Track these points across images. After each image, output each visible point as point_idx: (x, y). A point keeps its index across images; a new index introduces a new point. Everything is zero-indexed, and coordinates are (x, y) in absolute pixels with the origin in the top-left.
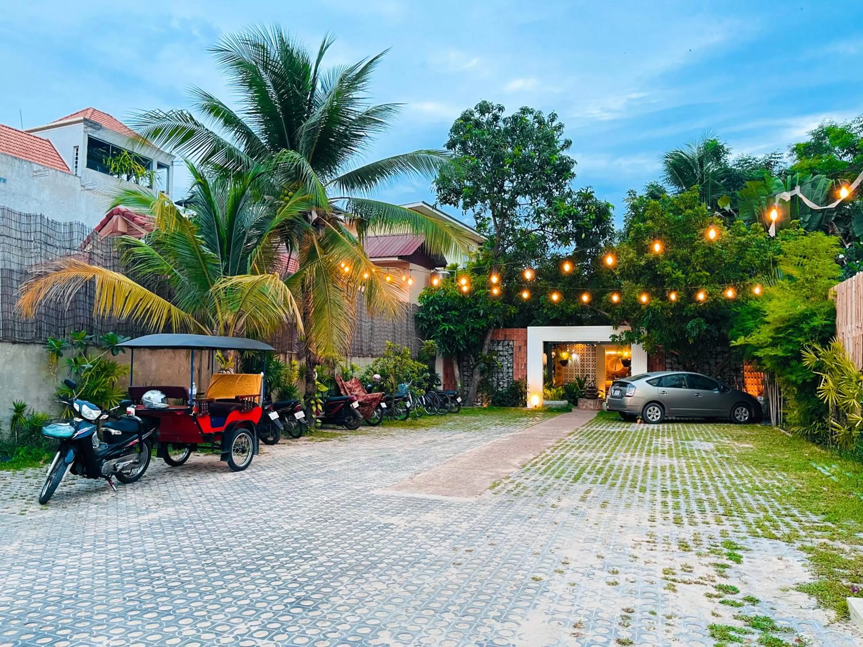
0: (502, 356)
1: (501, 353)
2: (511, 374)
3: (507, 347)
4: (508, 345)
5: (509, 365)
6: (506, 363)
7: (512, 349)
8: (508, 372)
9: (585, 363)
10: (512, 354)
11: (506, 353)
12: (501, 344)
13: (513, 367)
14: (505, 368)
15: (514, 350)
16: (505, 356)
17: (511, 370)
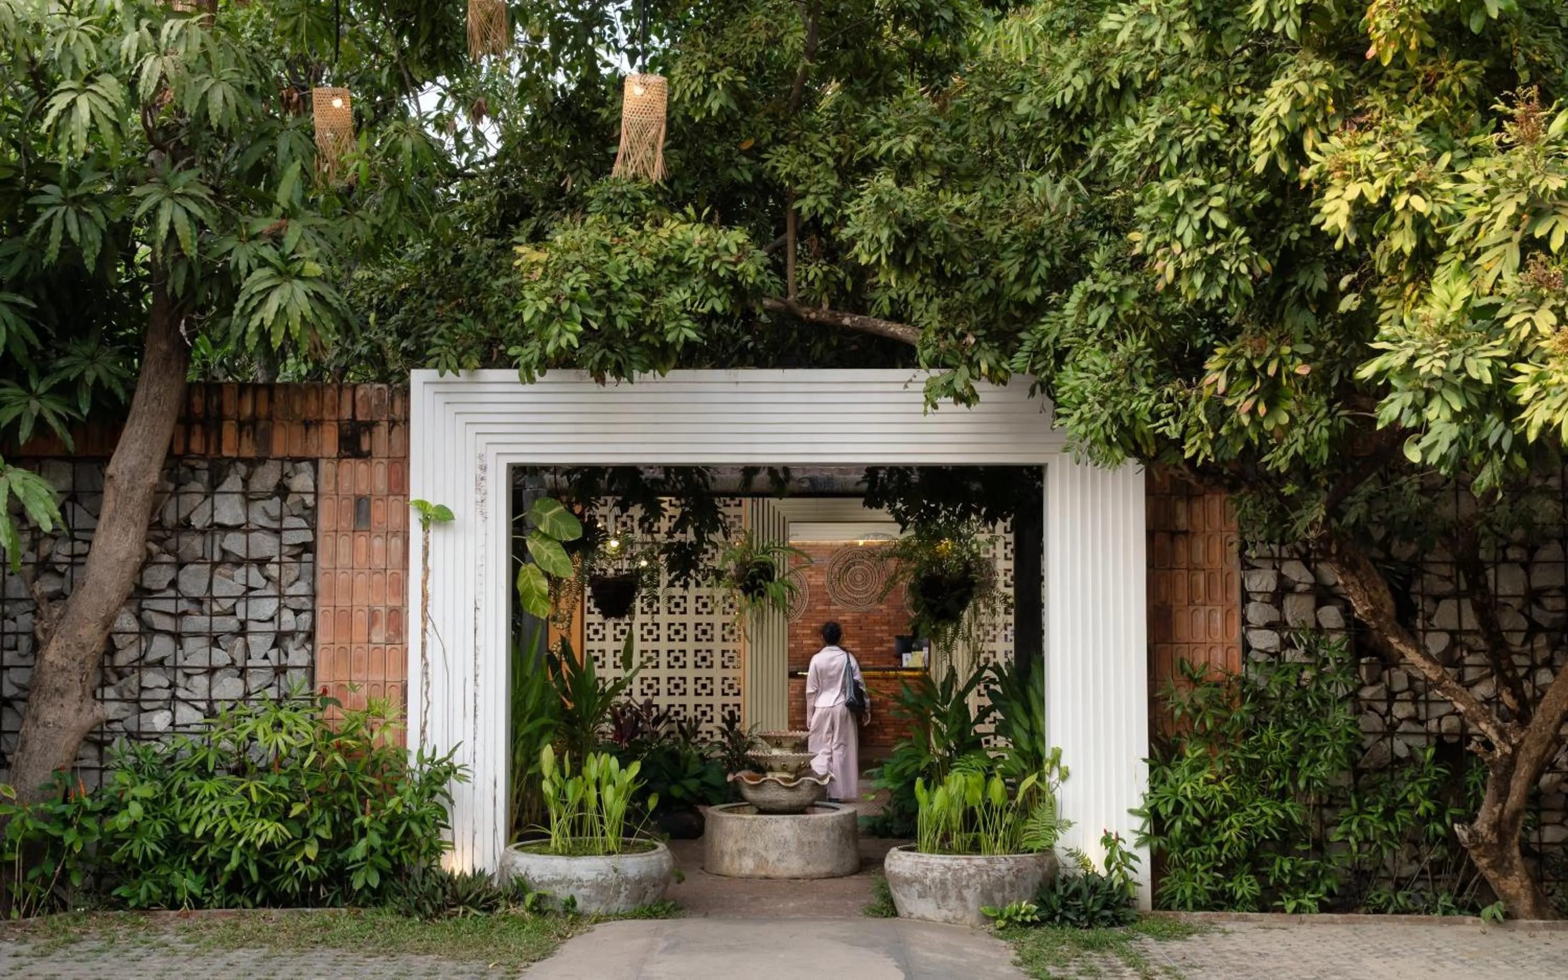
0: (239, 563)
1: (235, 543)
2: (297, 678)
3: (273, 505)
4: (282, 491)
5: (288, 620)
6: (268, 607)
7: (311, 515)
8: (280, 670)
9: (717, 646)
10: (309, 548)
11: (265, 545)
12: (233, 483)
13: (311, 636)
14: (260, 643)
15: (324, 522)
16: (262, 563)
17: (298, 656)
